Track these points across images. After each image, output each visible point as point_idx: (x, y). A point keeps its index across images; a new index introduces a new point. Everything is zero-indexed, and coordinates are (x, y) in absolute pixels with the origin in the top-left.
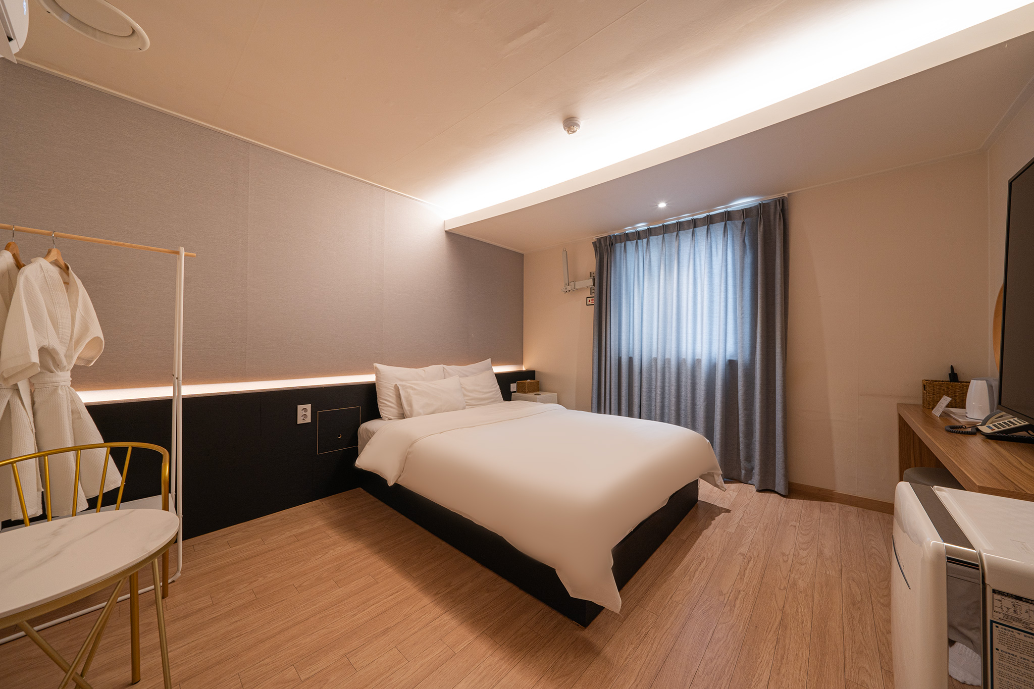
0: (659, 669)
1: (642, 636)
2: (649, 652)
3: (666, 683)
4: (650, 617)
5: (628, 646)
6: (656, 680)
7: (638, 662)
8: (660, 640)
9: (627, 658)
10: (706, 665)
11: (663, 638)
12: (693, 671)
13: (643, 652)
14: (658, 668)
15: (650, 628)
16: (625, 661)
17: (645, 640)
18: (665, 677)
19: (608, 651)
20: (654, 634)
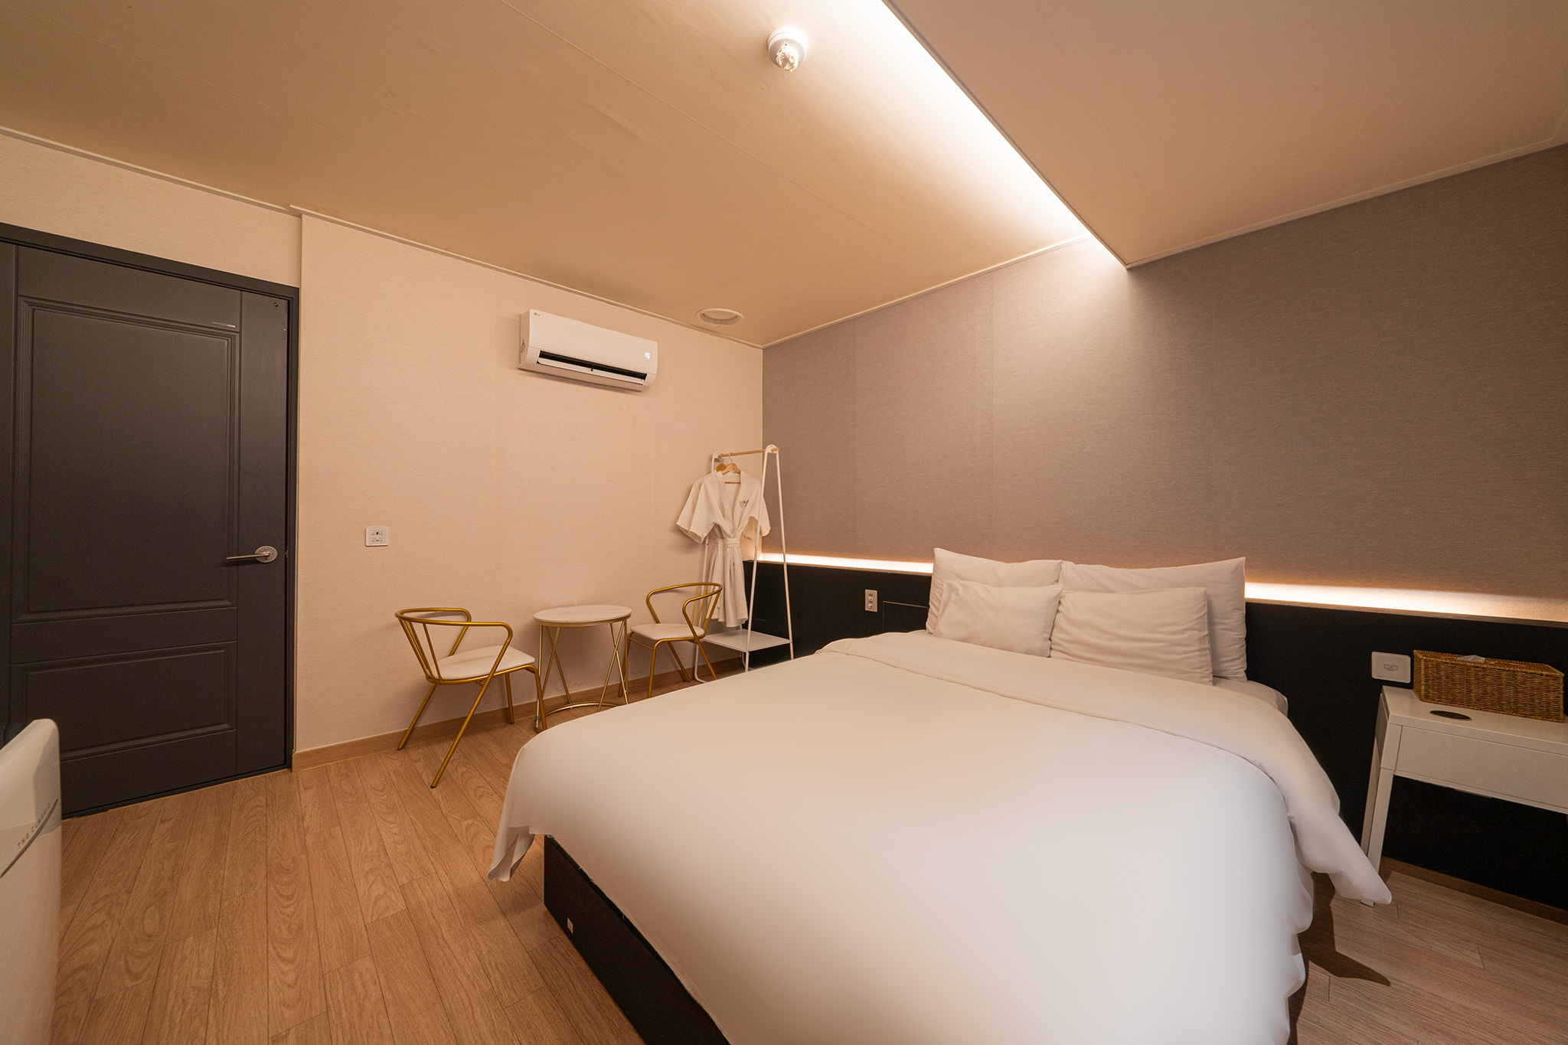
0: (432, 970)
1: (490, 970)
2: (462, 967)
3: (412, 969)
4: (512, 995)
5: (489, 947)
6: (425, 960)
7: (459, 950)
8: (465, 991)
9: (475, 939)
10: (381, 1035)
11: (464, 996)
12: (392, 1010)
13: (467, 960)
14: (434, 969)
15: (494, 986)
16: (473, 936)
17: (482, 971)
18: (418, 971)
19: (501, 924)
20: (480, 986)
